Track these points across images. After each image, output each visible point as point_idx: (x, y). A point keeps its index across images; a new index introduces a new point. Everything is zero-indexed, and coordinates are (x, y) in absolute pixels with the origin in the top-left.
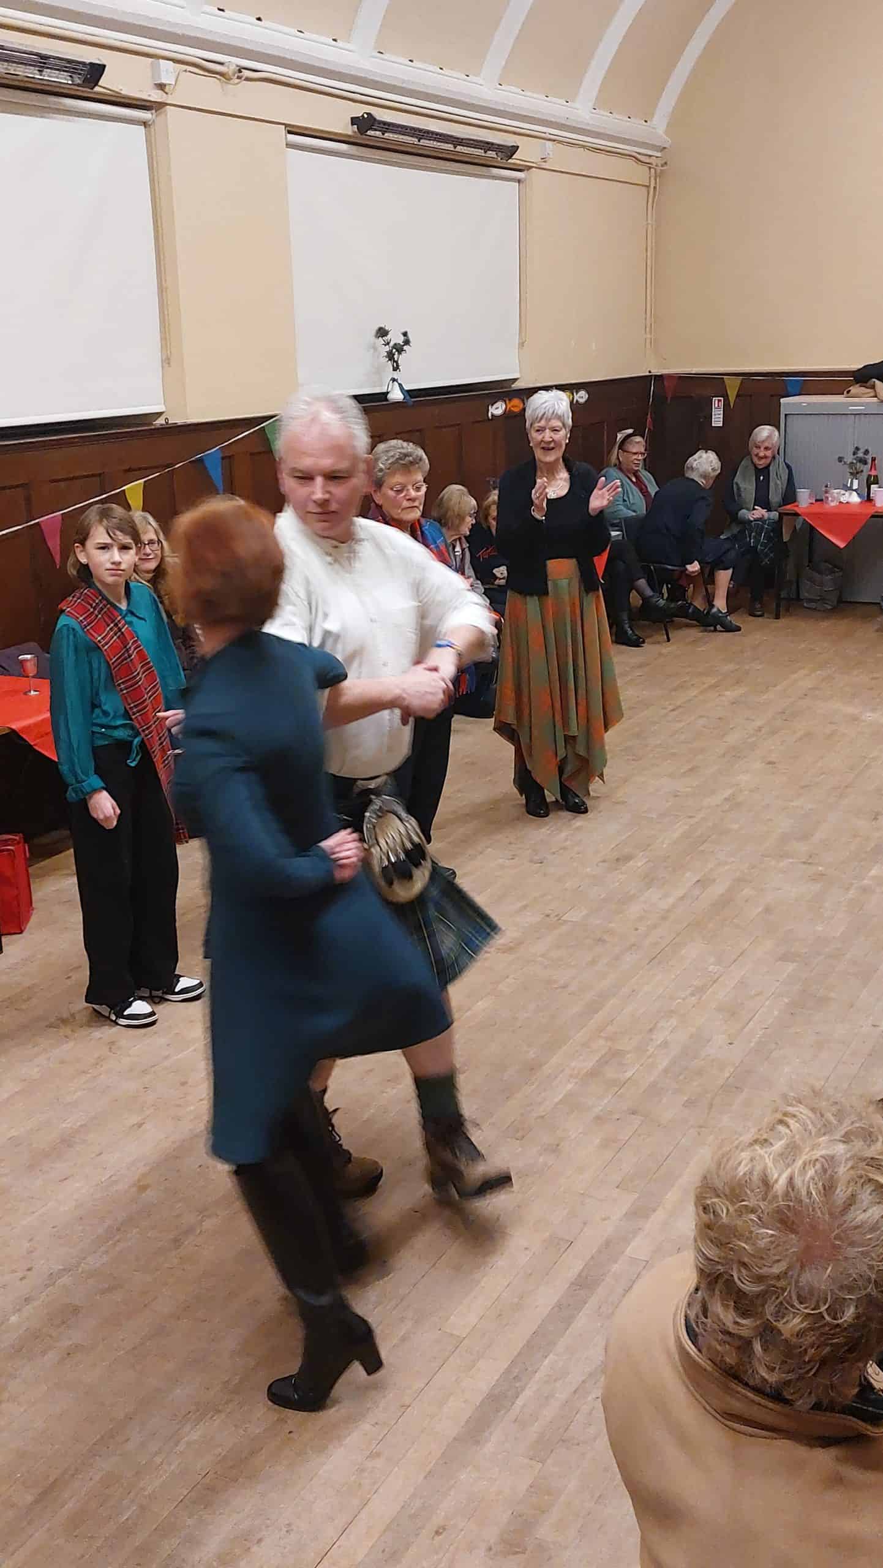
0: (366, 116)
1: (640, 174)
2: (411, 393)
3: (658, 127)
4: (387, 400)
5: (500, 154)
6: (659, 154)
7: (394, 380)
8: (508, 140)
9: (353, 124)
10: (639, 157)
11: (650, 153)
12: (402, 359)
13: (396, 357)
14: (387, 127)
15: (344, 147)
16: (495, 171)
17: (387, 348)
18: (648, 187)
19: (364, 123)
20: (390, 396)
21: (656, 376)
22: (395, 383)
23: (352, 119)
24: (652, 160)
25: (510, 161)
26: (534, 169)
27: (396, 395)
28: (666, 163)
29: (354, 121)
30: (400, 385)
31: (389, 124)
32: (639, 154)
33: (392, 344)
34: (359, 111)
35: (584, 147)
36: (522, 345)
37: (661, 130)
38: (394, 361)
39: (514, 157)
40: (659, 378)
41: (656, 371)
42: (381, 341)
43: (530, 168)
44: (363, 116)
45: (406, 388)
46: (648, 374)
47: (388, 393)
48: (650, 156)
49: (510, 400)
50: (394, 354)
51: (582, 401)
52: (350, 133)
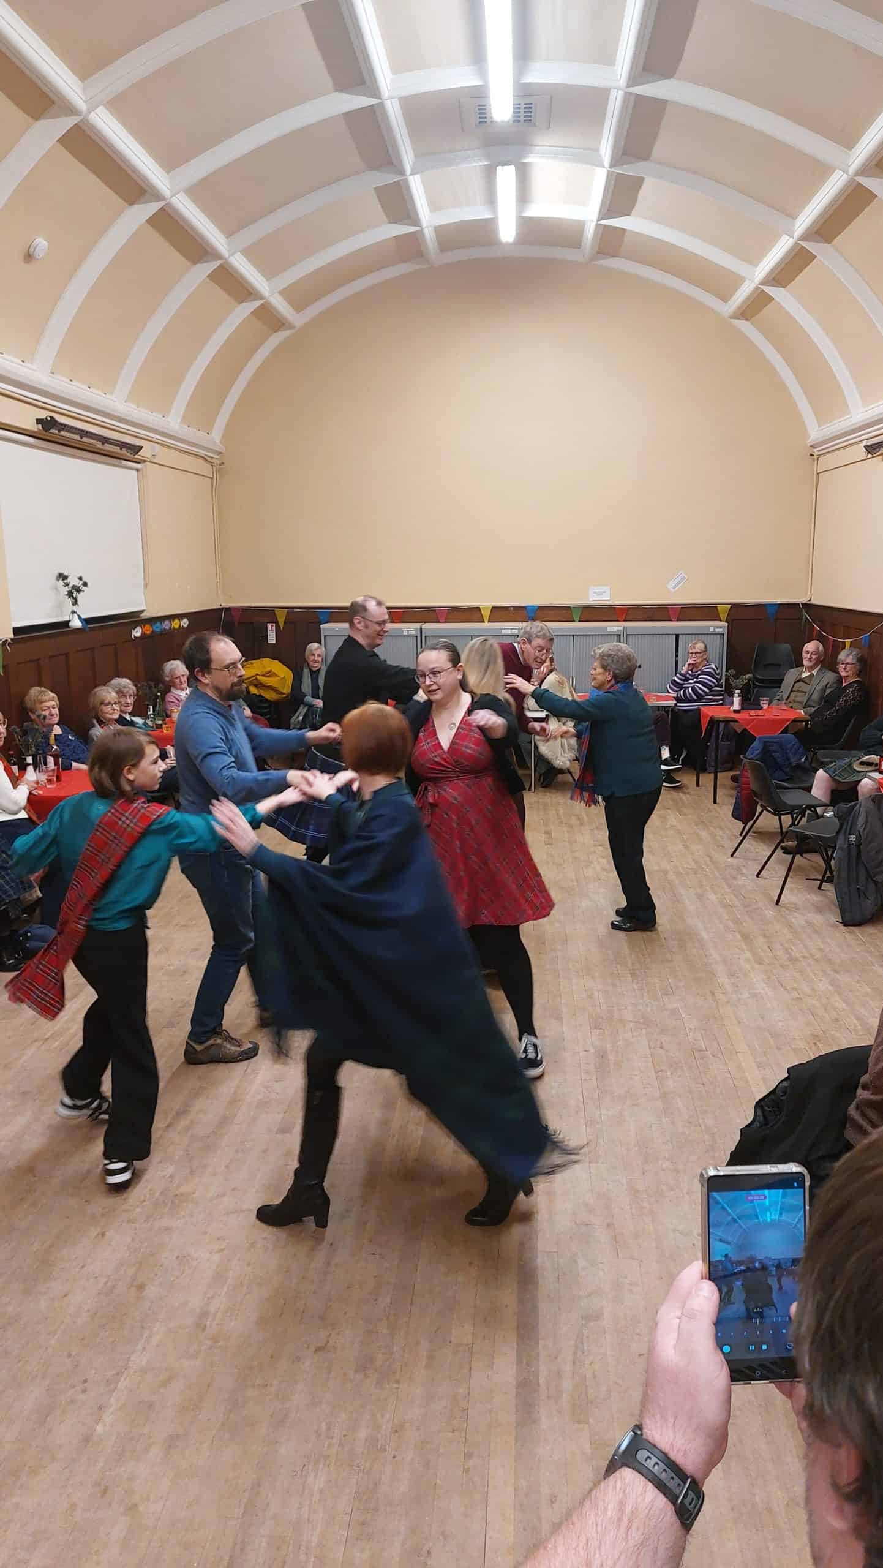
0: (49, 418)
1: (206, 469)
2: (87, 621)
3: (216, 437)
4: (69, 627)
5: (129, 451)
6: (217, 457)
7: (73, 612)
8: (137, 442)
9: (37, 423)
10: (209, 459)
11: (212, 455)
12: (80, 597)
13: (74, 595)
14: (64, 427)
15: (31, 440)
16: (124, 462)
17: (67, 589)
18: (212, 478)
19: (48, 424)
20: (70, 624)
21: (226, 608)
22: (75, 614)
23: (37, 420)
24: (214, 460)
25: (136, 456)
26: (147, 463)
27: (76, 623)
28: (223, 463)
29: (39, 421)
30: (79, 616)
31: (65, 425)
32: (208, 456)
33: (71, 585)
34: (43, 415)
35: (175, 449)
36: (146, 586)
37: (218, 439)
38: (73, 598)
39: (139, 453)
40: (228, 609)
41: (224, 605)
42: (61, 583)
43: (145, 461)
44: (46, 418)
45: (83, 617)
46: (219, 607)
47: (69, 621)
48: (212, 458)
49: (144, 626)
50: (73, 593)
51: (185, 626)
52: (36, 430)
